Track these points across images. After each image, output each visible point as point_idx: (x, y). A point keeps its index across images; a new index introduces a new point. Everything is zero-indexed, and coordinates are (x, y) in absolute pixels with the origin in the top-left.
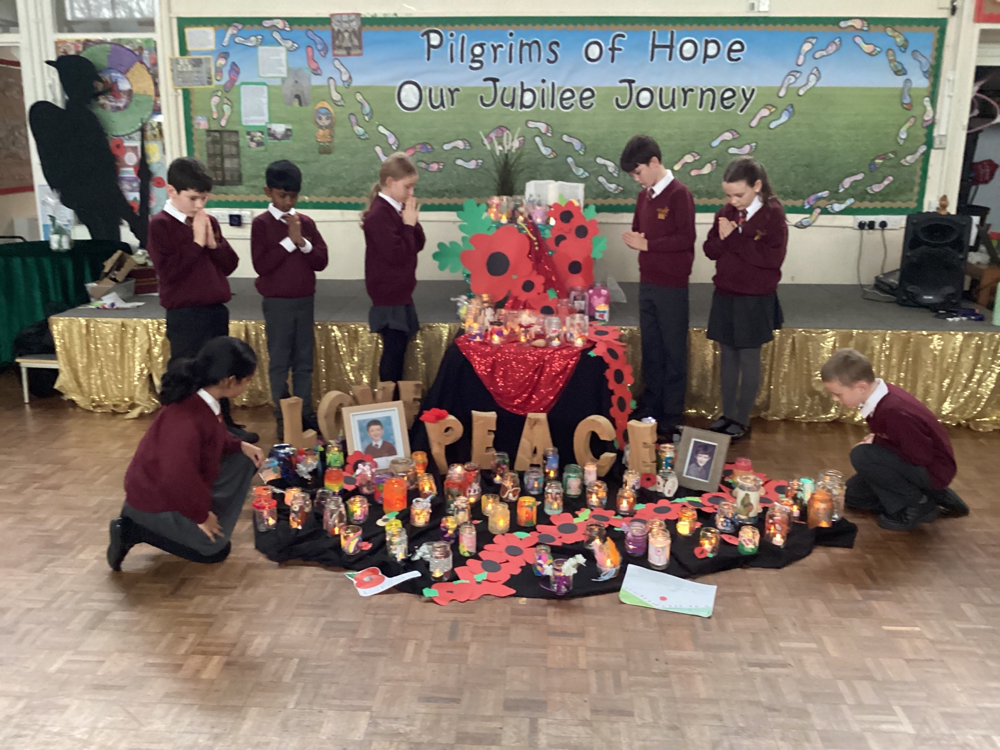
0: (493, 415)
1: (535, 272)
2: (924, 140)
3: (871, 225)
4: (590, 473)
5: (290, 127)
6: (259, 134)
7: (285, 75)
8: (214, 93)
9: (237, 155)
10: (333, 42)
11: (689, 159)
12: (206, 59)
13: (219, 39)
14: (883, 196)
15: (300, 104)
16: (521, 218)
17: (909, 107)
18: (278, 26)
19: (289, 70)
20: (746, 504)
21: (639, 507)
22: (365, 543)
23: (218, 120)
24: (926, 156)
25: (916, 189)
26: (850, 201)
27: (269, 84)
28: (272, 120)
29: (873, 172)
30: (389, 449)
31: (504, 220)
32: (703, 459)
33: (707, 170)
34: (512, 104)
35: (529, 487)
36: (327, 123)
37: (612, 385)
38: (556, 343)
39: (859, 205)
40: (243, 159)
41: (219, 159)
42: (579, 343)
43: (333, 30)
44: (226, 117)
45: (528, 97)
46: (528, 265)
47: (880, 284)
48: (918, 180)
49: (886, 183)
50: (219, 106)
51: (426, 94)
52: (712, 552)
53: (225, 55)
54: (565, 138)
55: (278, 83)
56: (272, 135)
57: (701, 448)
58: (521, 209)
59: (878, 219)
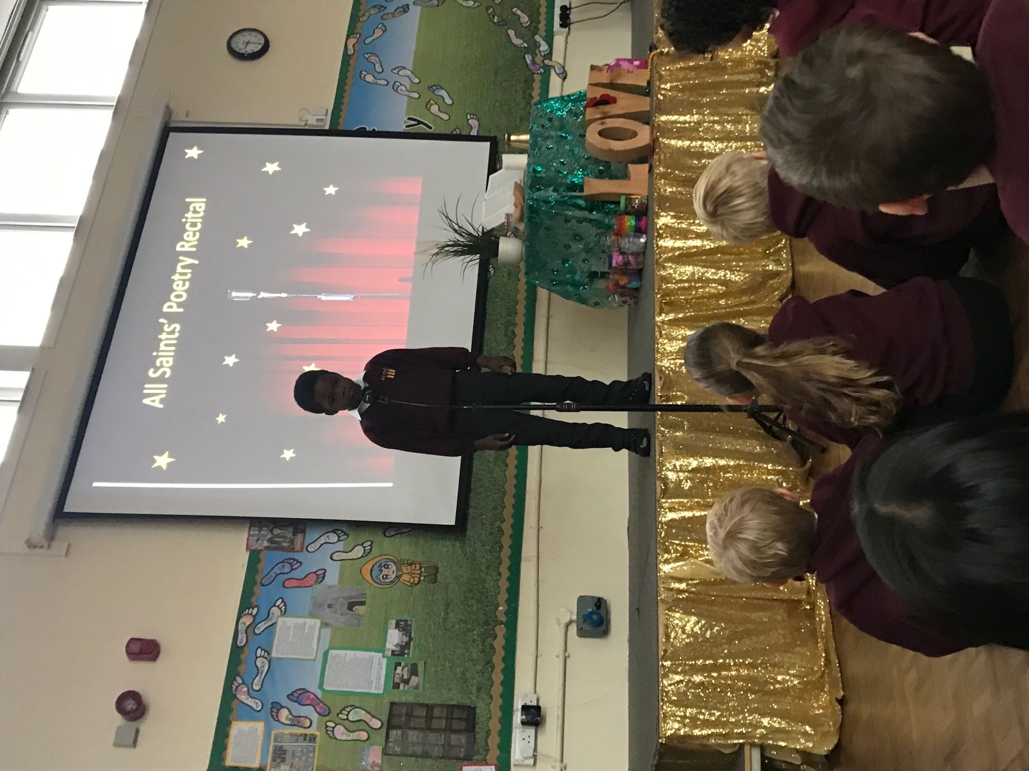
5: (394, 622)
6: (399, 669)
7: (318, 622)
9: (429, 708)
10: (283, 549)
12: (275, 741)
13: (251, 715)
14: (533, 14)
15: (362, 603)
18: (248, 624)
19: (312, 615)
23: (371, 730)
26: (537, 38)
27: (327, 648)
28: (382, 650)
29: (509, 23)
36: (393, 567)
39: (542, 32)
43: (267, 548)
44: (367, 717)
49: (519, 12)
53: (276, 707)
55: (327, 632)
56: (403, 649)
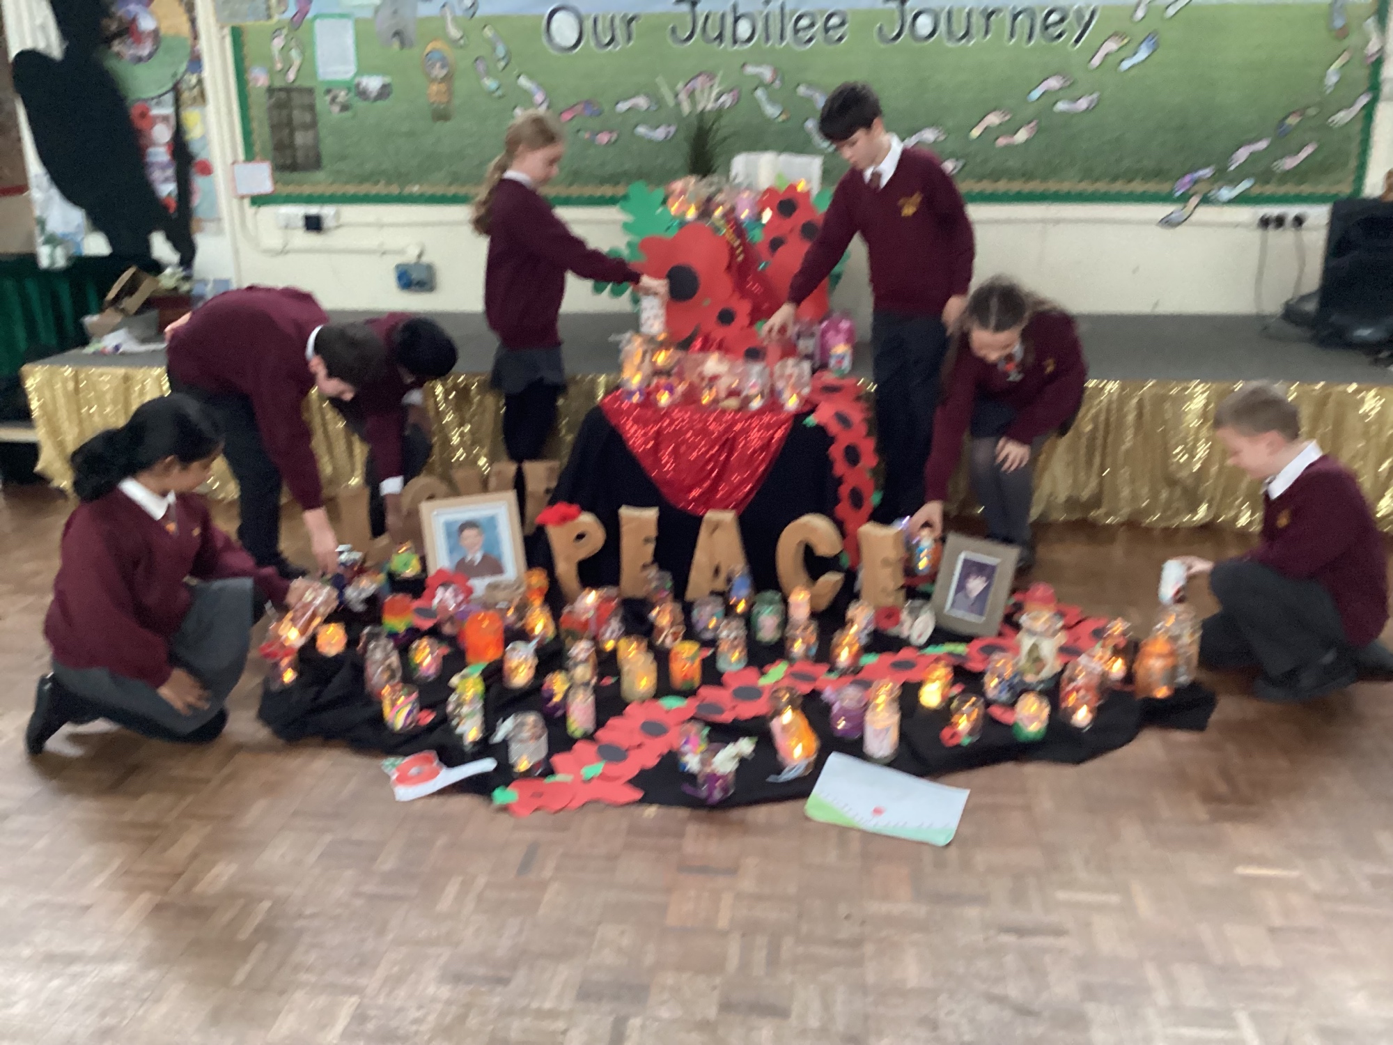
0: (651, 514)
1: (737, 295)
2: (1364, 85)
3: (1280, 221)
4: (798, 605)
5: (387, 80)
6: (344, 93)
8: (276, 32)
9: (313, 125)
11: (993, 119)
14: (1298, 175)
15: (403, 44)
16: (718, 213)
17: (1343, 33)
20: (1036, 660)
21: (870, 660)
22: (424, 713)
23: (285, 71)
24: (1368, 114)
25: (1353, 163)
26: (1245, 185)
27: (355, 16)
28: (361, 71)
29: (1284, 140)
30: (492, 565)
31: (691, 214)
32: (976, 585)
33: (1022, 136)
34: (720, 37)
35: (700, 626)
36: (444, 72)
37: (840, 468)
38: (756, 404)
39: (1257, 190)
40: (323, 132)
41: (286, 131)
42: (792, 403)
44: (294, 68)
45: (744, 29)
46: (724, 285)
47: (1291, 314)
48: (1354, 148)
49: (1303, 155)
50: (285, 49)
51: (588, 24)
52: (971, 733)
54: (802, 90)
56: (362, 94)
57: (972, 568)
58: (719, 198)
59: (1292, 211)
